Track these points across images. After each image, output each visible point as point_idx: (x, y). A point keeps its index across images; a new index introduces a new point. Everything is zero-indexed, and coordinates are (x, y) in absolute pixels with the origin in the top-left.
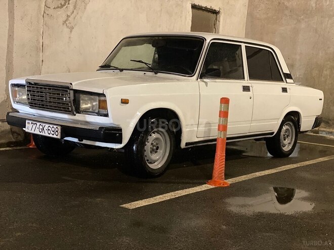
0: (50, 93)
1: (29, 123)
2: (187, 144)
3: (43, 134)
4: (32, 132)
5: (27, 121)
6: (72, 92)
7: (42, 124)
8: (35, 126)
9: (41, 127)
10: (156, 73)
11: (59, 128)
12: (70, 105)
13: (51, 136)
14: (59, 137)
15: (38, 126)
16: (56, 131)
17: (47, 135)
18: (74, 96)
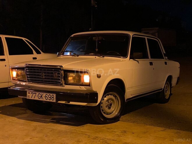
0: (45, 73)
1: (29, 93)
2: (127, 100)
3: (42, 100)
4: (33, 98)
5: (27, 92)
6: (62, 72)
7: (40, 93)
8: (34, 95)
9: (40, 95)
10: (103, 57)
11: (55, 95)
12: (61, 80)
13: (48, 100)
14: (54, 101)
15: (37, 95)
16: (52, 97)
17: (44, 100)
18: (64, 74)
